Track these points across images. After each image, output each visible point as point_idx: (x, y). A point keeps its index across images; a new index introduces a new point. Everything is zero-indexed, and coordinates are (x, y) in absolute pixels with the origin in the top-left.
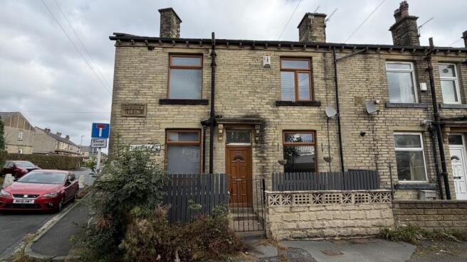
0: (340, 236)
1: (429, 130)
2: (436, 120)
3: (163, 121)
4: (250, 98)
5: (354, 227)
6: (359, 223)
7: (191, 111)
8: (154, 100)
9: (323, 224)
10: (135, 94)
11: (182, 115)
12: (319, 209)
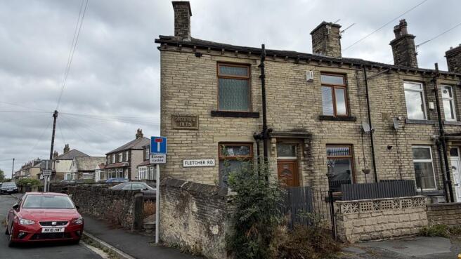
0: (394, 236)
1: (437, 143)
2: (442, 135)
3: (216, 134)
4: (296, 112)
5: (402, 228)
6: (406, 224)
7: (243, 123)
8: (206, 112)
9: (382, 227)
10: (185, 105)
11: (235, 128)
12: (378, 214)
